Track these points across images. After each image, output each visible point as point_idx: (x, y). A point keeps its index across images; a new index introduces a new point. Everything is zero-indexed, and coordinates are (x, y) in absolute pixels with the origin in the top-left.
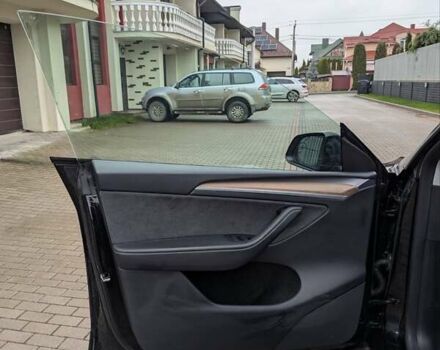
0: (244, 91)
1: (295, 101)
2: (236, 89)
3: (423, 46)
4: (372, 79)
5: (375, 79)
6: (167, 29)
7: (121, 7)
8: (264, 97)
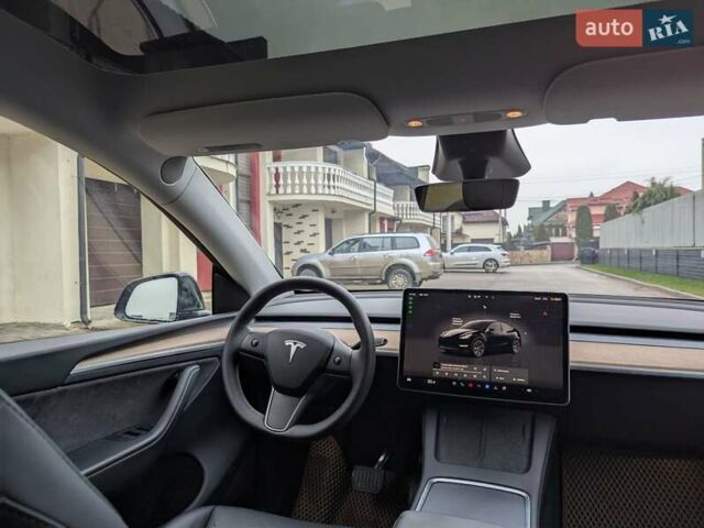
0: (408, 257)
1: (494, 272)
2: (398, 255)
3: (650, 205)
4: (598, 247)
5: (601, 246)
6: (327, 191)
7: (277, 169)
8: (431, 264)
